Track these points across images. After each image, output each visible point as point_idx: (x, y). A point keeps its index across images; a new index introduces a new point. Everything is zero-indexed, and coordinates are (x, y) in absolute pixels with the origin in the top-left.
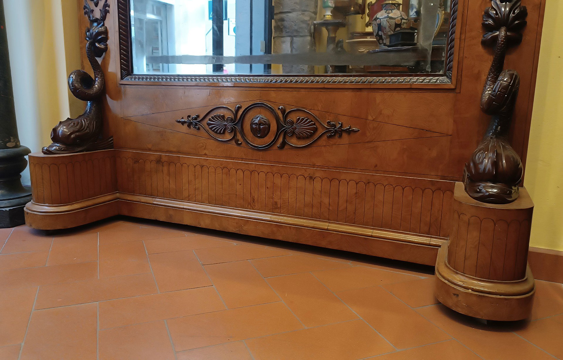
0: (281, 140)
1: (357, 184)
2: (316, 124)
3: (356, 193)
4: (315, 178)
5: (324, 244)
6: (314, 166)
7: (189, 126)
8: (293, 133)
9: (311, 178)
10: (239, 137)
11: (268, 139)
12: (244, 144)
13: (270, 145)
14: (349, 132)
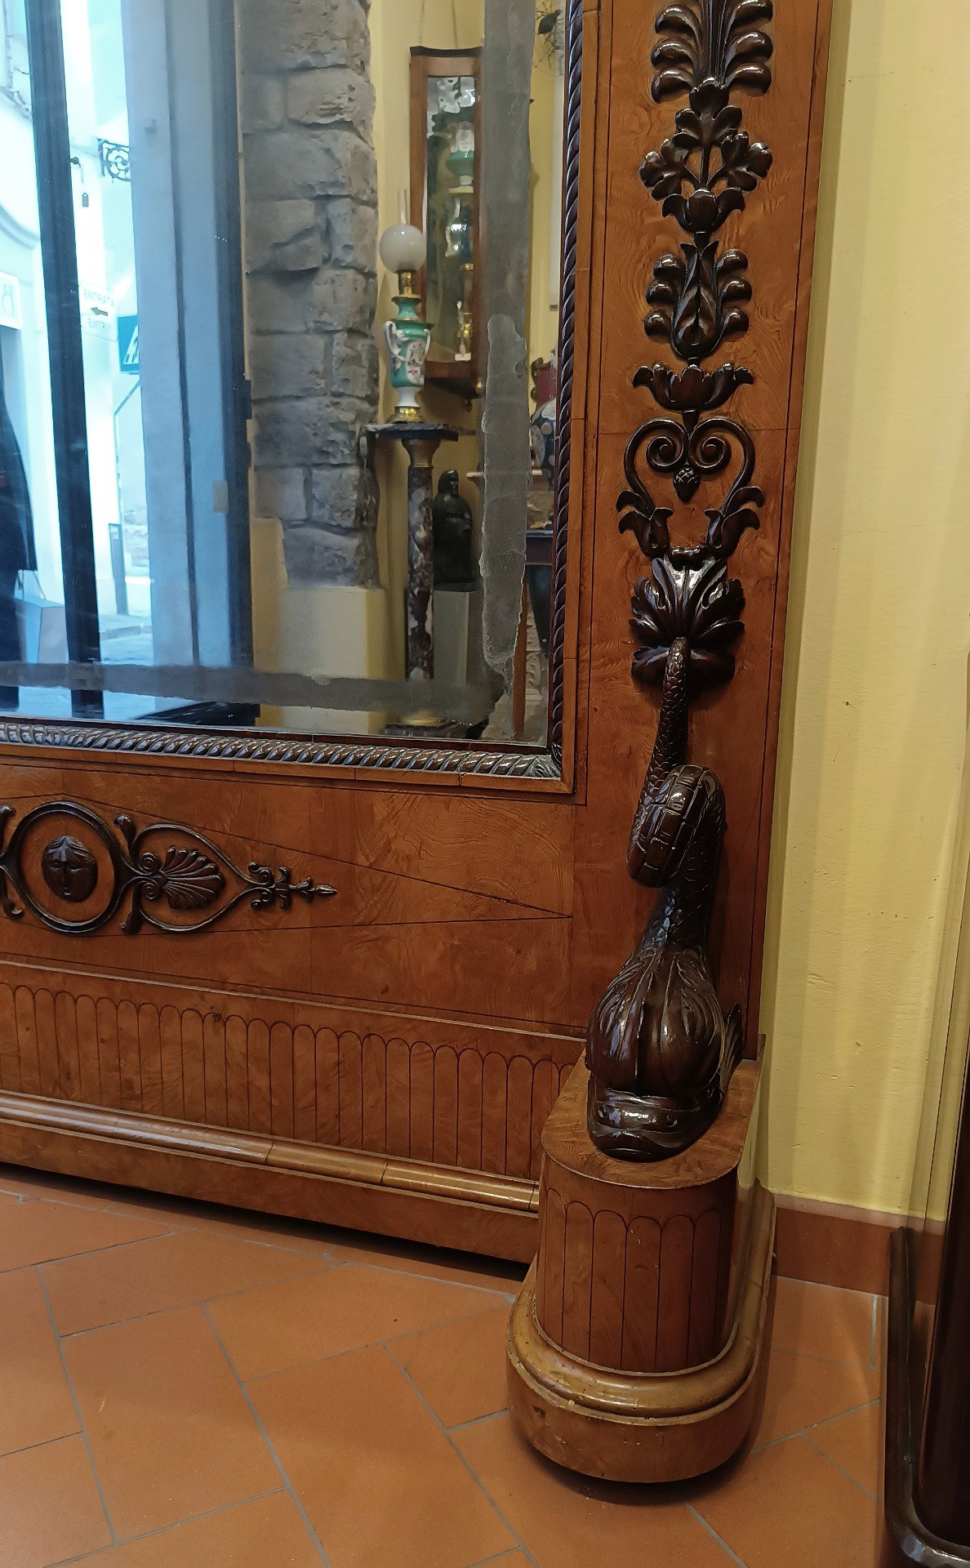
0: (128, 908)
1: (338, 1038)
2: (222, 869)
3: (338, 1063)
4: (227, 1019)
5: (258, 1203)
6: (223, 984)
8: (160, 894)
9: (218, 1017)
10: (13, 896)
11: (96, 904)
12: (29, 915)
13: (100, 924)
14: (311, 896)
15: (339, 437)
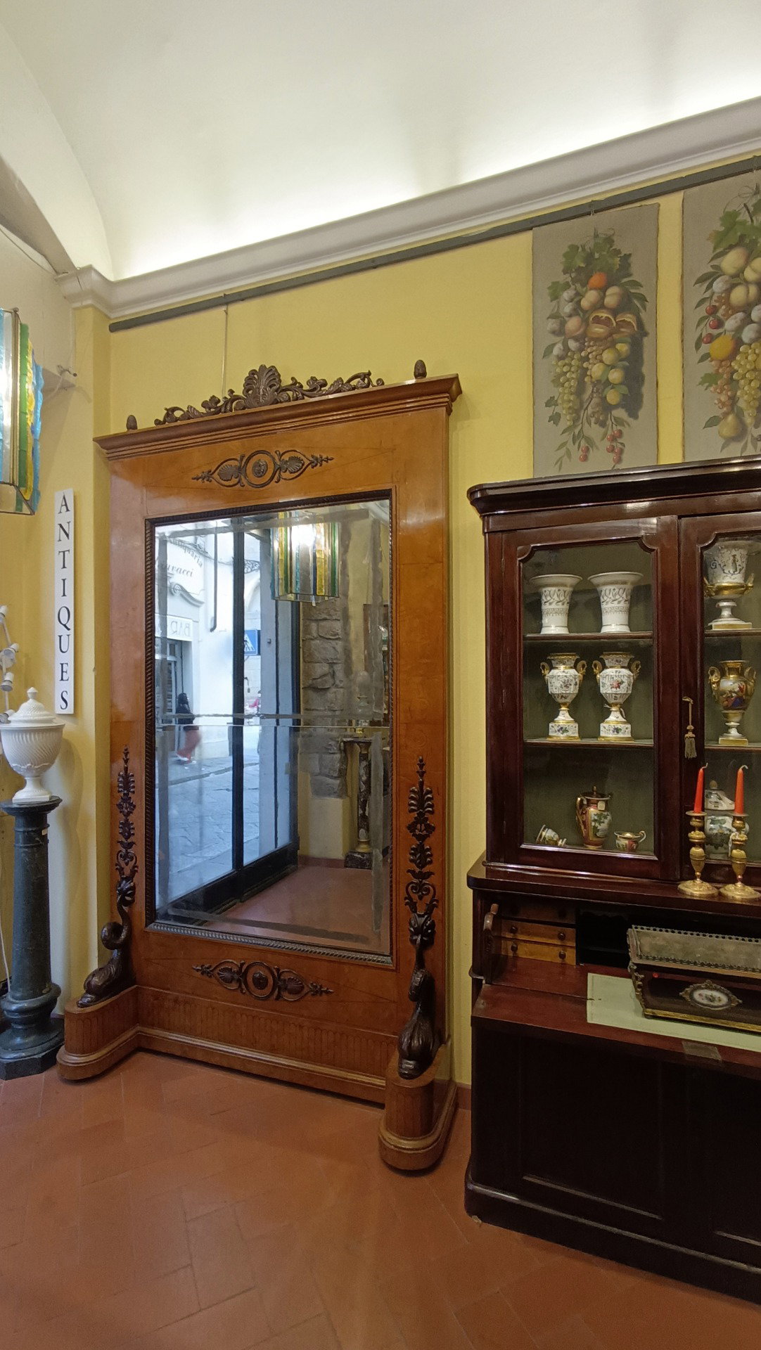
0: (276, 992)
1: (334, 1034)
2: (303, 984)
3: (334, 1042)
4: (303, 1027)
5: (311, 1084)
6: (302, 1016)
7: (202, 974)
8: (286, 989)
9: (300, 1026)
10: (244, 987)
11: (267, 991)
12: (248, 993)
13: (268, 997)
14: (327, 992)
15: (332, 743)
